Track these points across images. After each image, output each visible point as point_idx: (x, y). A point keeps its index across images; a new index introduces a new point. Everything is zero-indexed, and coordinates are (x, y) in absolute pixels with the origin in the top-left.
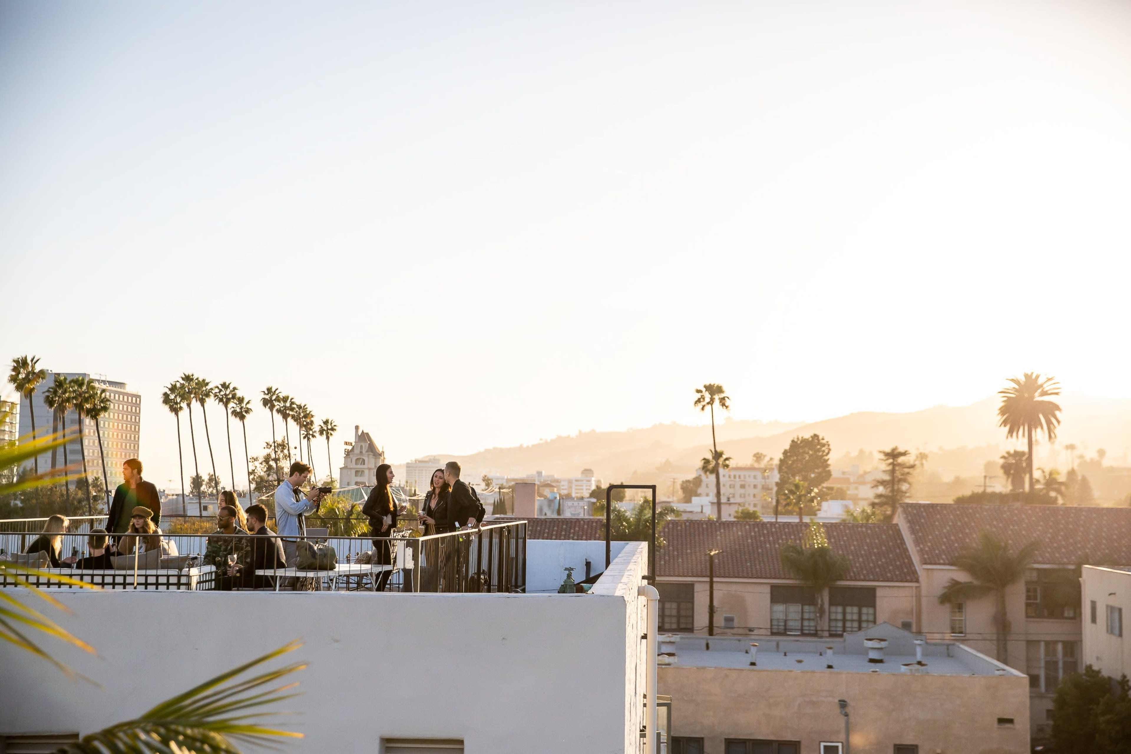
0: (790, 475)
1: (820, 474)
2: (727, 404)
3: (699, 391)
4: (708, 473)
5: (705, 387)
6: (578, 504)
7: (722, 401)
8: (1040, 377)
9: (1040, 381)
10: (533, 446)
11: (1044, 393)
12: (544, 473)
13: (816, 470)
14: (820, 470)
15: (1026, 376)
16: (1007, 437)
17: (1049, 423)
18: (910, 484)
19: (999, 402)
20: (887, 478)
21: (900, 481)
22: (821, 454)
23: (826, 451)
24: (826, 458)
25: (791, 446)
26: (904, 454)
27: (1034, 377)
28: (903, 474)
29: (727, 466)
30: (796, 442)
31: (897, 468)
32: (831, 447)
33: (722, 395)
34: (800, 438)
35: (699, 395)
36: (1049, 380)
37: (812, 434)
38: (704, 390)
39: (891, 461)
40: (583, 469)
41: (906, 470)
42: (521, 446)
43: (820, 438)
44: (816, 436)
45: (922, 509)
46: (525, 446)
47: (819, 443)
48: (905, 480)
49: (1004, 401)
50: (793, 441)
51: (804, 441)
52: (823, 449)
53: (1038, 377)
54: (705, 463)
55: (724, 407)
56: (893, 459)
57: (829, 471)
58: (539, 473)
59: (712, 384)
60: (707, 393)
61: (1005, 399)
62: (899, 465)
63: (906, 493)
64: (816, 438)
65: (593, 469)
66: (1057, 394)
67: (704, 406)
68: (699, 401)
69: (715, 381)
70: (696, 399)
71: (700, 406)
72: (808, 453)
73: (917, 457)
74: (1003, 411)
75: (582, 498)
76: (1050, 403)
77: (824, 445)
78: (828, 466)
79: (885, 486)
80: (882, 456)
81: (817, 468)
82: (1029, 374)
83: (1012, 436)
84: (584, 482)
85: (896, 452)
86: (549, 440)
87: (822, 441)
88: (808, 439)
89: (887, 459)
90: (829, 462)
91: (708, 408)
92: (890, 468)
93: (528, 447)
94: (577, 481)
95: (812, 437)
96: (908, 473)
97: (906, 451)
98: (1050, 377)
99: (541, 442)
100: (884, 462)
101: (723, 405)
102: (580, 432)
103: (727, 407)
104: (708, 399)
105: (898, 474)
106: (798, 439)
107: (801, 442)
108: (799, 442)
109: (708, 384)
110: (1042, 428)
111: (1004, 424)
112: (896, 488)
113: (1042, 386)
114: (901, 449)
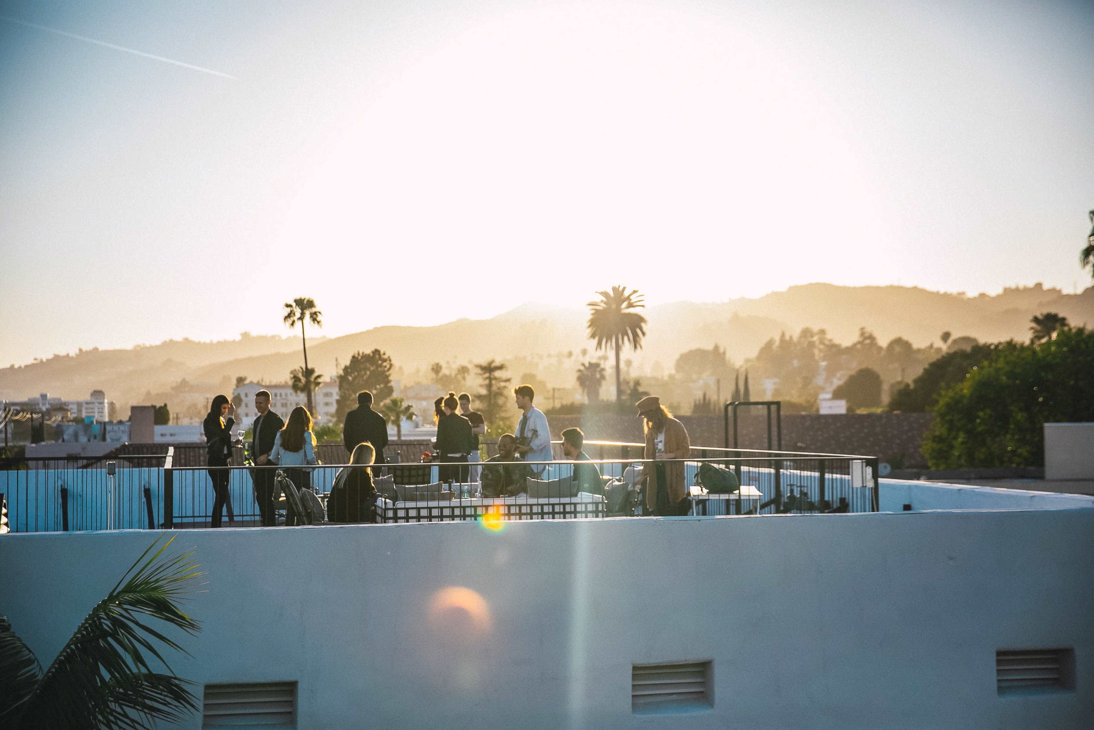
0: (351, 392)
1: (381, 390)
2: (318, 319)
3: (288, 306)
4: (299, 392)
5: (296, 301)
6: (119, 428)
7: (314, 317)
8: (626, 289)
9: (626, 294)
10: (26, 366)
11: (631, 305)
12: (49, 396)
13: (378, 387)
14: (382, 386)
15: (614, 289)
16: (596, 349)
17: (635, 336)
18: (506, 398)
19: (588, 314)
20: (484, 392)
21: (497, 394)
22: (382, 369)
23: (388, 366)
24: (388, 373)
25: (352, 361)
26: (501, 367)
27: (621, 289)
28: (499, 388)
29: (319, 383)
30: (357, 358)
31: (494, 382)
32: (392, 362)
33: (314, 310)
34: (361, 354)
35: (289, 310)
36: (635, 292)
37: (373, 349)
38: (294, 304)
39: (487, 375)
40: (92, 390)
41: (503, 384)
42: (12, 366)
43: (382, 352)
44: (377, 352)
46: (16, 366)
47: (380, 358)
48: (501, 394)
49: (593, 314)
50: (354, 357)
51: (366, 358)
52: (385, 364)
53: (624, 290)
54: (295, 381)
55: (316, 322)
56: (490, 373)
57: (391, 387)
58: (44, 396)
59: (303, 298)
60: (297, 307)
61: (594, 311)
62: (495, 379)
63: (502, 407)
64: (377, 353)
65: (103, 390)
66: (642, 306)
67: (294, 322)
68: (289, 316)
69: (305, 295)
70: (286, 314)
71: (290, 321)
72: (369, 370)
73: (459, 371)
74: (593, 323)
75: (120, 422)
76: (636, 315)
77: (385, 360)
78: (389, 381)
79: (481, 401)
80: (479, 371)
81: (379, 385)
82: (617, 286)
83: (601, 347)
84: (97, 404)
85: (493, 365)
86: (44, 360)
87: (383, 356)
88: (369, 355)
89: (484, 373)
90: (390, 378)
91: (298, 324)
92: (487, 382)
93: (20, 368)
94: (87, 403)
95: (373, 352)
96: (505, 387)
97: (502, 365)
98: (637, 289)
99: (35, 362)
100: (481, 377)
101: (314, 320)
102: (80, 350)
103: (318, 322)
104: (298, 315)
105: (494, 388)
106: (359, 354)
107: (362, 358)
108: (360, 358)
109: (298, 297)
110: (629, 339)
111: (593, 336)
112: (493, 402)
113: (628, 298)
114: (497, 363)
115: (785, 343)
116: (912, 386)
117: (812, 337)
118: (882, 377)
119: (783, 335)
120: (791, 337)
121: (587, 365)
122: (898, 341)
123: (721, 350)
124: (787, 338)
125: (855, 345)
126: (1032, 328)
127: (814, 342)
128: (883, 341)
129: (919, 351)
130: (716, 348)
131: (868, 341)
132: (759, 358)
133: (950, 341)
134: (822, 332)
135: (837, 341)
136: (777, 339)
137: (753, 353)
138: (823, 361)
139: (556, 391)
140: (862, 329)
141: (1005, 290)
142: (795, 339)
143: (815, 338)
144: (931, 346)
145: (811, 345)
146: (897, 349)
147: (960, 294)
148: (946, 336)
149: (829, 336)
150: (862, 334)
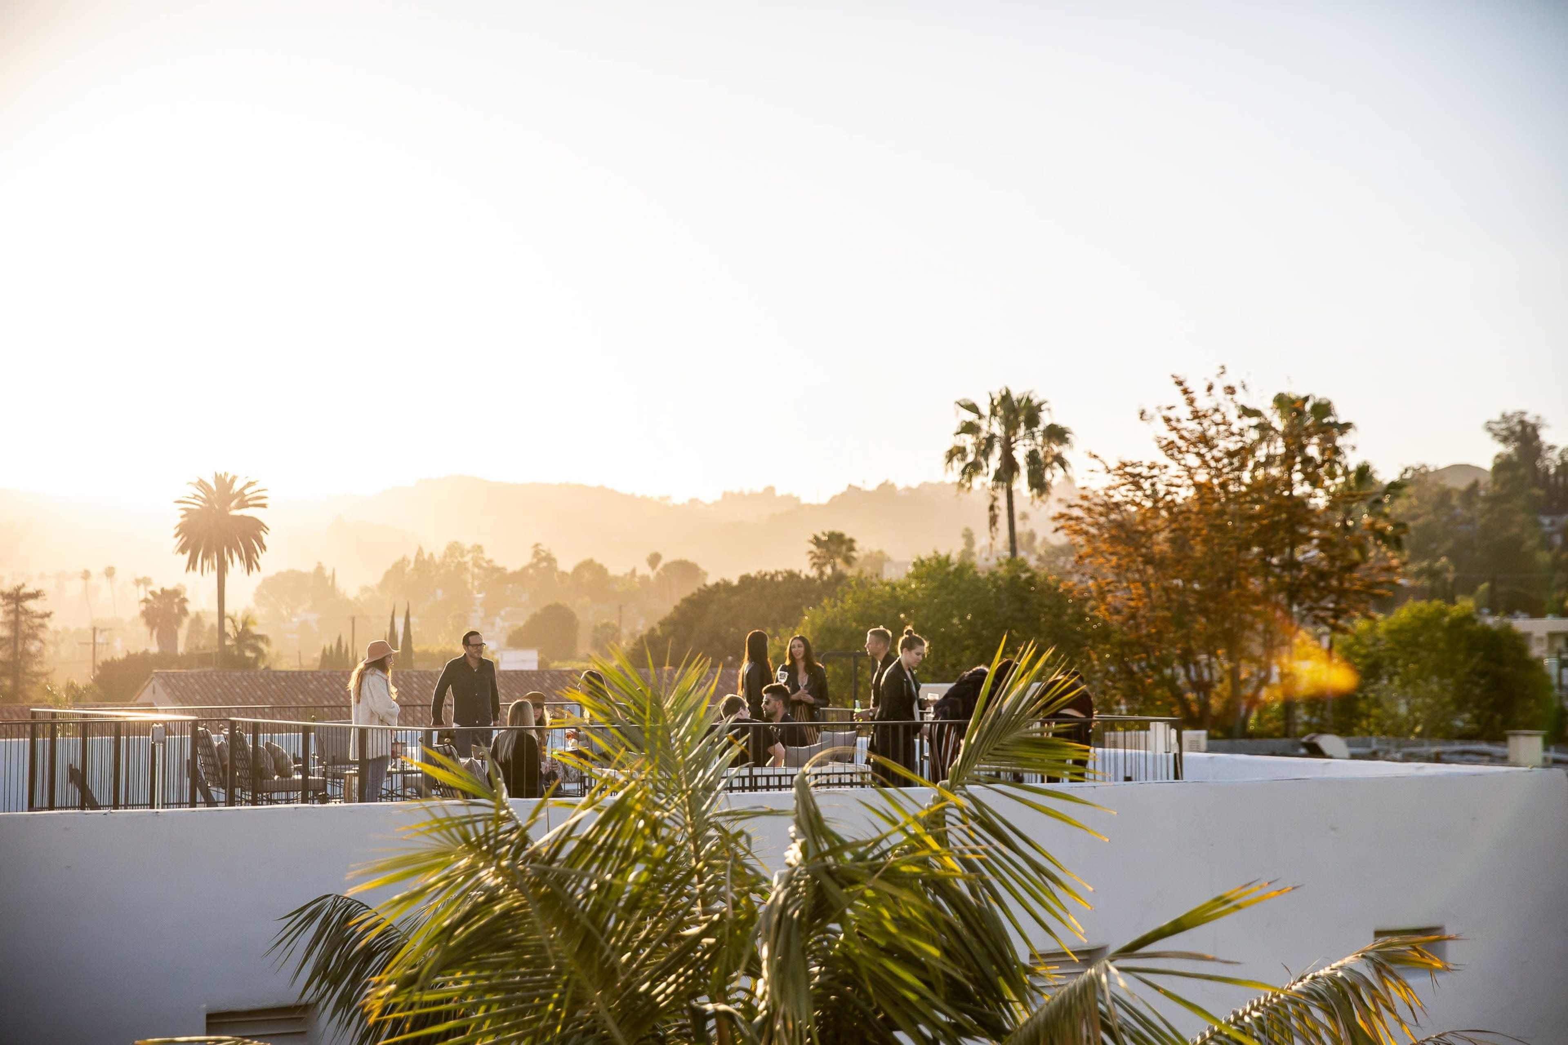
8: (237, 480)
9: (237, 487)
11: (243, 504)
15: (219, 479)
16: (187, 569)
17: (249, 549)
18: (41, 641)
19: (176, 517)
20: (5, 633)
21: (27, 637)
26: (35, 595)
27: (228, 480)
28: (31, 628)
31: (23, 618)
36: (250, 484)
39: (12, 606)
41: (37, 621)
45: (192, 680)
48: (35, 637)
49: (183, 517)
53: (233, 481)
56: (17, 604)
61: (184, 512)
62: (26, 612)
63: (35, 656)
66: (264, 506)
74: (184, 530)
76: (252, 519)
82: (223, 476)
83: (194, 568)
89: (7, 604)
92: (12, 617)
96: (40, 625)
97: (38, 592)
98: (253, 481)
105: (24, 628)
110: (241, 557)
111: (183, 550)
112: (20, 648)
113: (241, 492)
114: (29, 589)
115: (423, 564)
116: (659, 632)
117: (462, 556)
118: (579, 617)
119: (420, 551)
120: (431, 555)
121: (159, 592)
122: (588, 565)
123: (328, 573)
124: (426, 556)
125: (525, 569)
126: (811, 552)
127: (465, 563)
128: (566, 564)
129: (616, 579)
130: (320, 569)
131: (544, 564)
132: (383, 586)
133: (660, 565)
134: (479, 549)
135: (499, 563)
136: (412, 557)
137: (374, 578)
138: (479, 592)
139: (98, 632)
140: (537, 545)
141: (725, 495)
142: (437, 559)
143: (468, 558)
144: (634, 572)
145: (462, 567)
146: (587, 575)
147: (662, 498)
148: (654, 560)
149: (487, 555)
150: (536, 553)
